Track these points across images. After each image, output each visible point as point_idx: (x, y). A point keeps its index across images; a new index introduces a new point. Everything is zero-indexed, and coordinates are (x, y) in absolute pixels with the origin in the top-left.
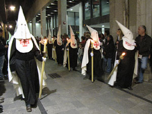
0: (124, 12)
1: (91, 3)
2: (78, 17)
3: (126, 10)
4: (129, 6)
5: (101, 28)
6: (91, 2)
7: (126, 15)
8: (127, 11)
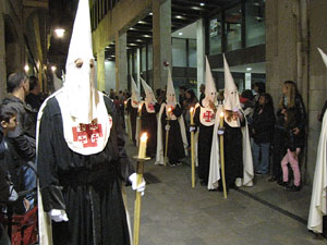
0: (299, 44)
1: (222, 20)
2: (195, 49)
3: (302, 40)
4: (309, 33)
5: (243, 74)
6: (223, 18)
7: (302, 51)
8: (306, 44)
